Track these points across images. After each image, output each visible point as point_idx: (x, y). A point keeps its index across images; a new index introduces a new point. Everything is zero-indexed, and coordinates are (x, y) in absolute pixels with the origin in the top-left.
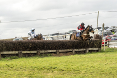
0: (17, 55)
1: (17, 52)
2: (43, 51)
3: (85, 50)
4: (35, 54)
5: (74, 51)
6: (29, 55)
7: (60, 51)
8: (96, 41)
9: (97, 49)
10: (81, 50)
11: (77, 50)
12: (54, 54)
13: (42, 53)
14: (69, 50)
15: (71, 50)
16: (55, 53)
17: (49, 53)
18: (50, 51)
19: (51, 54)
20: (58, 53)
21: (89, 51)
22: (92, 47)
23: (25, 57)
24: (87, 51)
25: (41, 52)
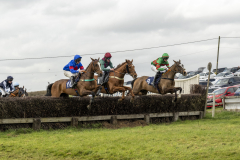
0: (30, 125)
1: (30, 120)
2: (84, 119)
3: (171, 115)
4: (67, 125)
5: (148, 118)
6: (55, 126)
7: (120, 117)
8: (193, 97)
9: (197, 113)
10: (163, 115)
11: (155, 115)
12: (106, 124)
13: (82, 122)
14: (138, 116)
15: (142, 116)
16: (108, 121)
17: (96, 121)
18: (100, 118)
19: (101, 125)
20: (115, 122)
21: (181, 117)
22: (186, 109)
23: (48, 129)
24: (177, 118)
25: (81, 119)
